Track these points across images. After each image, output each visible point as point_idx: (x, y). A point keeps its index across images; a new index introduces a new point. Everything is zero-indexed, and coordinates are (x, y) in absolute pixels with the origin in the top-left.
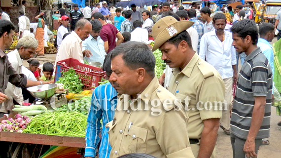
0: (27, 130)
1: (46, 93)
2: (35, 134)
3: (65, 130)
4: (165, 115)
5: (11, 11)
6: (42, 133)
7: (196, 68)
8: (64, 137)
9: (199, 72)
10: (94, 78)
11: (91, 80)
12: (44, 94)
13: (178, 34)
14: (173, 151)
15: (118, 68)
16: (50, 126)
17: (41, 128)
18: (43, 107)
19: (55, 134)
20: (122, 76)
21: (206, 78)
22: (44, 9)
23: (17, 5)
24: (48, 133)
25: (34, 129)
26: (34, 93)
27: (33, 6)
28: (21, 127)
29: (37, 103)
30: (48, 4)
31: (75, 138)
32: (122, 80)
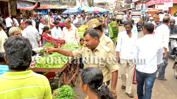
0: (35, 66)
1: (41, 51)
2: (39, 68)
3: (52, 65)
4: (107, 54)
5: (16, 17)
6: (42, 67)
7: (104, 39)
8: (52, 68)
9: (105, 41)
10: (59, 44)
11: (58, 45)
12: (40, 51)
13: (96, 27)
14: (111, 67)
15: (88, 39)
16: (45, 64)
17: (42, 65)
18: (40, 56)
19: (47, 67)
20: (90, 42)
21: (107, 43)
22: (31, 16)
23: (19, 15)
24: (44, 67)
25: (38, 66)
26: (35, 51)
27: (26, 15)
28: (32, 65)
29: (37, 55)
30: (32, 14)
31: (56, 68)
32: (90, 43)
